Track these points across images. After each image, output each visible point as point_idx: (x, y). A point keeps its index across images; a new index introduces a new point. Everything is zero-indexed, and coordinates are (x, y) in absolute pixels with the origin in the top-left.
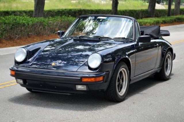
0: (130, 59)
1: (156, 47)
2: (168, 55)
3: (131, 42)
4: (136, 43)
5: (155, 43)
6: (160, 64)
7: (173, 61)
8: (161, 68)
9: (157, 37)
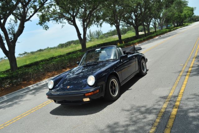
0: (117, 73)
1: (134, 59)
2: (143, 61)
3: (116, 60)
4: (119, 60)
5: (132, 57)
6: (139, 67)
7: (147, 63)
8: (139, 70)
9: (133, 53)
